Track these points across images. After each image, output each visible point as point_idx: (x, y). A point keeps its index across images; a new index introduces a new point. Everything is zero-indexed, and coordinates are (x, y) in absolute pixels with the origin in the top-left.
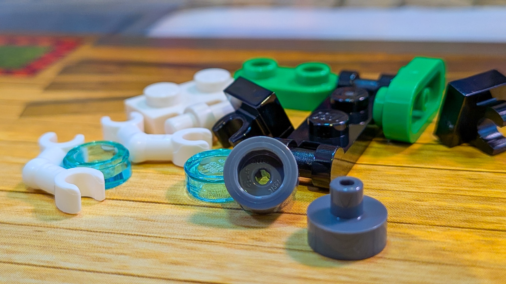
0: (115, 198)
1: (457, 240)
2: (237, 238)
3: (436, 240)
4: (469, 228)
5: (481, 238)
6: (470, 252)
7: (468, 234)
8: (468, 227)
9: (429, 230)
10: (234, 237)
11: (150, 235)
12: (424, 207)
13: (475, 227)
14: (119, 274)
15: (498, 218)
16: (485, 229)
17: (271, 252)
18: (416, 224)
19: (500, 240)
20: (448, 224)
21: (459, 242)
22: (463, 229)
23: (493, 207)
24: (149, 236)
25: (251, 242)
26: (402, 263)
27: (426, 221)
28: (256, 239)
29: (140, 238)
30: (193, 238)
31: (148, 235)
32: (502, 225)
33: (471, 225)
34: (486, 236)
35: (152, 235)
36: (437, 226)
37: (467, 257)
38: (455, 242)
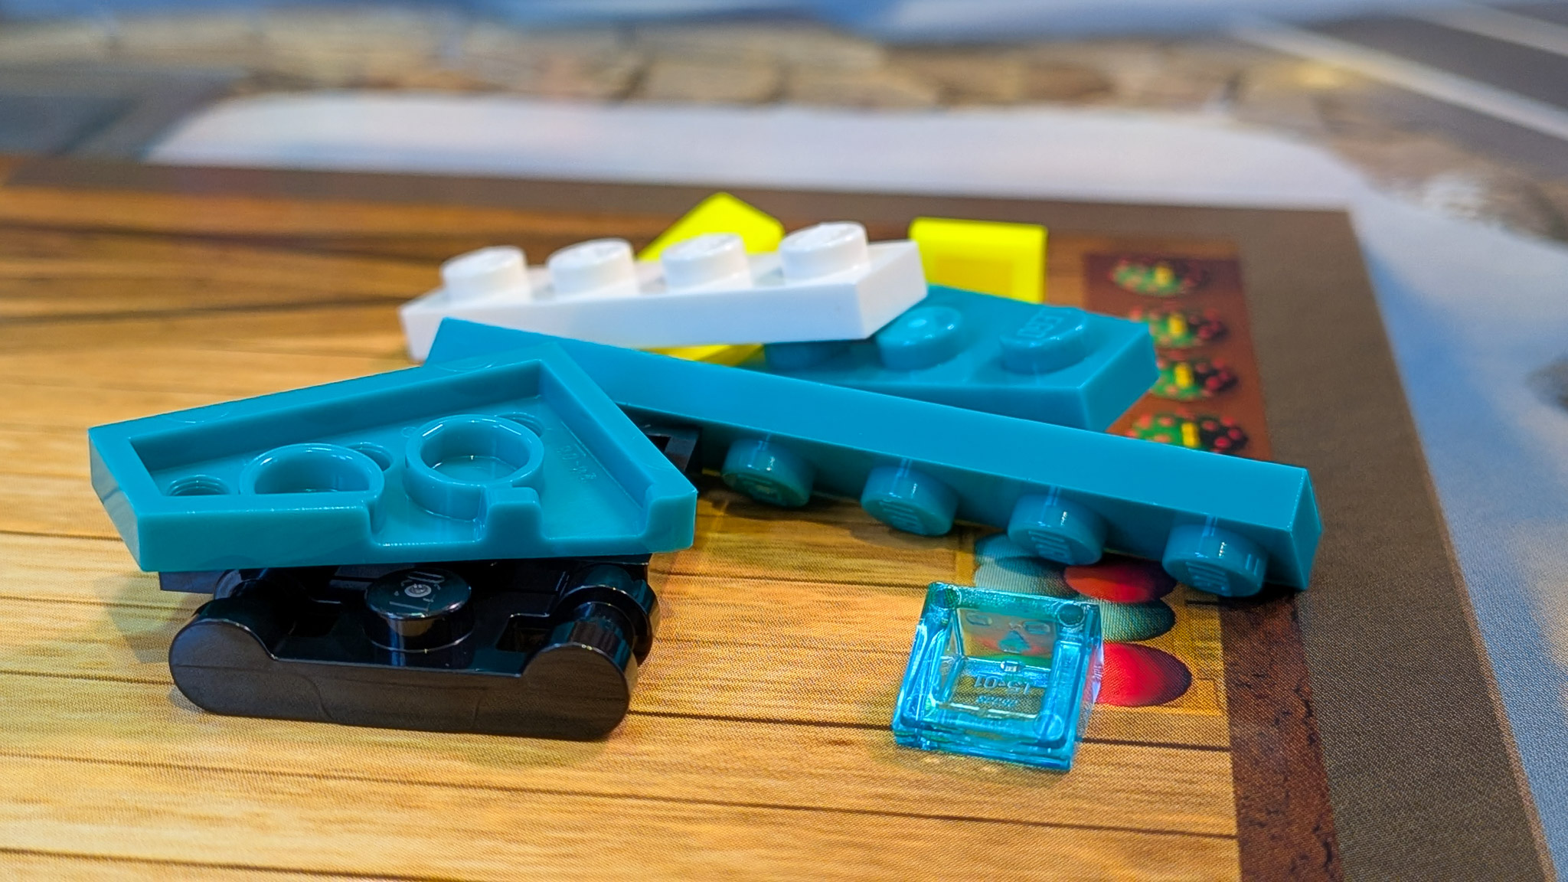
0: (76, 533)
1: (778, 602)
3: (737, 602)
5: (825, 598)
6: (796, 623)
7: (801, 591)
9: (729, 586)
11: (154, 605)
12: (728, 544)
14: (89, 677)
15: (866, 561)
16: (836, 582)
19: (859, 600)
21: (780, 606)
24: (151, 608)
27: (726, 569)
29: (132, 611)
31: (149, 604)
32: (870, 575)
35: (159, 605)
36: (746, 577)
37: (788, 631)
38: (773, 606)
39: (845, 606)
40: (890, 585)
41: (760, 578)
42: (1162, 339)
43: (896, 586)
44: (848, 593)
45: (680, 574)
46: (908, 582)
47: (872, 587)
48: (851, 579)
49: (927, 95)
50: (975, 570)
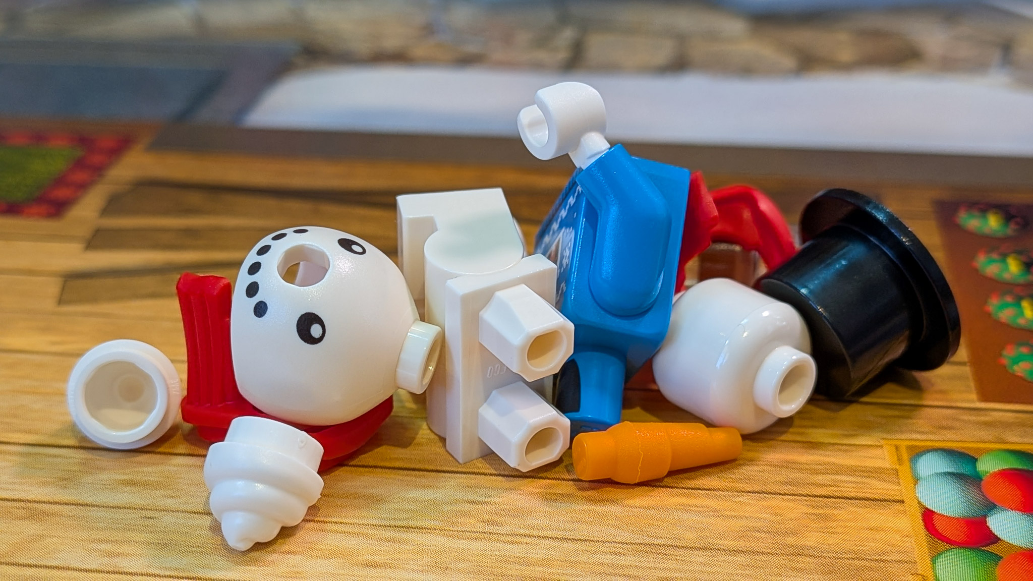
1: (776, 514)
2: (459, 520)
3: (747, 515)
4: (793, 495)
5: (811, 511)
6: (794, 533)
7: (791, 504)
8: (792, 492)
9: (737, 499)
10: (454, 520)
13: (801, 492)
15: (834, 477)
16: (815, 496)
17: (512, 543)
18: (718, 490)
19: (836, 512)
20: (764, 488)
21: (779, 517)
22: (784, 497)
23: (827, 459)
25: (480, 527)
26: (700, 553)
27: (732, 485)
28: (488, 522)
30: (393, 523)
32: (839, 489)
33: (794, 490)
34: (818, 507)
36: (749, 492)
37: (790, 540)
38: (773, 518)
39: (825, 518)
40: (856, 499)
41: (758, 492)
42: (1006, 276)
43: (860, 499)
44: (826, 506)
45: (699, 489)
46: (868, 495)
47: (843, 500)
48: (824, 493)
49: (789, 62)
50: (915, 485)
